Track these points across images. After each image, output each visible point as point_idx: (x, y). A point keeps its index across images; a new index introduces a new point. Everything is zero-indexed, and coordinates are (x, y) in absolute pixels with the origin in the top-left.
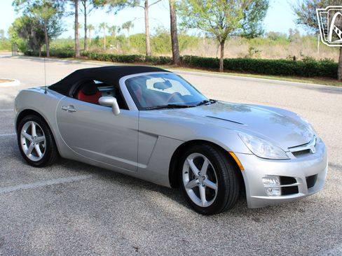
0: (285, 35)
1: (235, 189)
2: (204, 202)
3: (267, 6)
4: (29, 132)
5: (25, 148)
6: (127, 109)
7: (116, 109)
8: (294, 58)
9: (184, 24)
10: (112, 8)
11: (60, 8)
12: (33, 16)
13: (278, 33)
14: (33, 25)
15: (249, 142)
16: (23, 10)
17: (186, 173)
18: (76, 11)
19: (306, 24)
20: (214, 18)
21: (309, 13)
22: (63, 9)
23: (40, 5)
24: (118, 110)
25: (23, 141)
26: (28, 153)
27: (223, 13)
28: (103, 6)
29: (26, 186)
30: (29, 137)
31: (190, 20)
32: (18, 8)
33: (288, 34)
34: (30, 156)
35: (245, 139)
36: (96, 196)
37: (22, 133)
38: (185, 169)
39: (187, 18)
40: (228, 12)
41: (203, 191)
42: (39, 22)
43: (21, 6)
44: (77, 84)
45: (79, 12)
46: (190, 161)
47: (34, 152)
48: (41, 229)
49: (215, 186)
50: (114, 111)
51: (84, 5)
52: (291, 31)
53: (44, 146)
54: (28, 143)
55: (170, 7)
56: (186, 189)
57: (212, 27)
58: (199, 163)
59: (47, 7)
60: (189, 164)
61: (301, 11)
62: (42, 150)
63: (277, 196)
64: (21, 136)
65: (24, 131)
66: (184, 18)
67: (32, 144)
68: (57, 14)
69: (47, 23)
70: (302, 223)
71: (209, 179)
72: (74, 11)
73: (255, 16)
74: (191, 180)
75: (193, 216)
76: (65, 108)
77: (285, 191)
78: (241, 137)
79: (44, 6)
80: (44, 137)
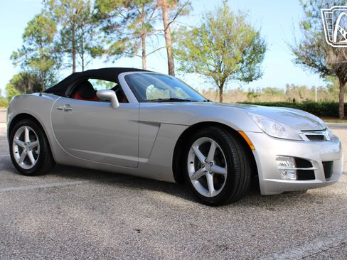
0: (282, 91)
1: (247, 172)
2: (213, 192)
3: (265, 49)
4: (22, 138)
5: (17, 156)
6: (128, 102)
7: (115, 102)
8: (294, 100)
9: (182, 69)
10: (110, 58)
11: (58, 59)
12: (30, 69)
13: (275, 88)
14: (30, 78)
15: (259, 121)
16: (20, 63)
17: (192, 163)
18: (74, 63)
19: (304, 63)
20: (212, 62)
21: (307, 53)
22: (61, 61)
23: (39, 57)
24: (118, 104)
25: (16, 149)
26: (20, 162)
27: (221, 57)
28: (101, 55)
29: (16, 189)
30: (22, 144)
31: (188, 64)
32: (16, 61)
33: (285, 90)
34: (22, 165)
35: (255, 119)
36: (92, 195)
37: (14, 140)
38: (191, 158)
39: (185, 63)
40: (225, 56)
41: (210, 178)
42: (36, 75)
43: (19, 59)
44: (74, 83)
45: (77, 64)
46: (196, 148)
47: (27, 160)
48: (31, 217)
49: (223, 171)
50: (112, 106)
51: (82, 58)
52: (288, 86)
53: (38, 152)
54: (21, 150)
55: (168, 54)
56: (192, 181)
57: (211, 71)
58: (205, 149)
59: (44, 58)
60: (194, 153)
61: (299, 51)
62: (35, 156)
63: (292, 179)
64: (14, 143)
65: (17, 138)
66: (182, 64)
67: (25, 151)
68: (55, 66)
69: (45, 76)
70: (321, 210)
71: (217, 164)
72: (72, 63)
73: (253, 60)
74: (196, 169)
75: (201, 207)
76: (60, 107)
77: (301, 175)
78: (250, 116)
79: (42, 58)
80: (38, 141)
